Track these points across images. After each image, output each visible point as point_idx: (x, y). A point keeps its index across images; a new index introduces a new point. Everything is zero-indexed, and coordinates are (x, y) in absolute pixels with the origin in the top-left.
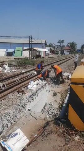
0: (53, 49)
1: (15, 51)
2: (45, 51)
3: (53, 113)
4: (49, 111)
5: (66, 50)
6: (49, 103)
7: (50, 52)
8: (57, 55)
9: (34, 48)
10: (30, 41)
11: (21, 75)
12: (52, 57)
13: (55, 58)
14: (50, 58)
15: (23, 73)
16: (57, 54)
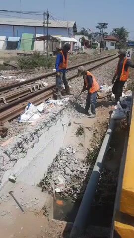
0: (87, 38)
1: (20, 40)
2: (74, 43)
3: (73, 171)
4: (67, 166)
6: (67, 149)
7: (82, 44)
8: (93, 50)
9: (54, 36)
10: (46, 21)
11: (16, 88)
12: (85, 53)
13: (89, 56)
14: (80, 55)
15: (19, 85)
16: (95, 48)
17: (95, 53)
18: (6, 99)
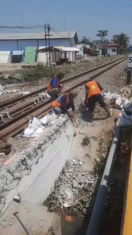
0: (88, 47)
1: (24, 53)
2: (76, 52)
3: (80, 184)
4: (74, 178)
5: (112, 48)
6: (74, 160)
7: (84, 53)
8: (95, 58)
9: (55, 47)
10: (47, 34)
12: (87, 61)
13: (91, 63)
14: (83, 64)
16: (97, 55)
17: (97, 60)
18: (10, 114)
